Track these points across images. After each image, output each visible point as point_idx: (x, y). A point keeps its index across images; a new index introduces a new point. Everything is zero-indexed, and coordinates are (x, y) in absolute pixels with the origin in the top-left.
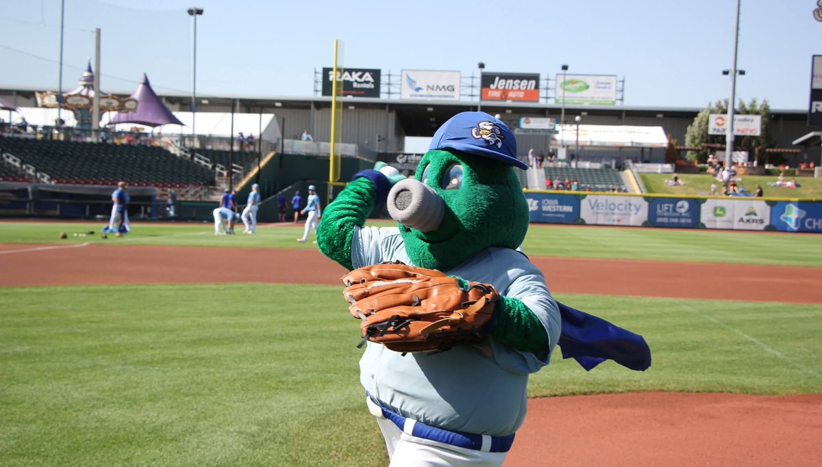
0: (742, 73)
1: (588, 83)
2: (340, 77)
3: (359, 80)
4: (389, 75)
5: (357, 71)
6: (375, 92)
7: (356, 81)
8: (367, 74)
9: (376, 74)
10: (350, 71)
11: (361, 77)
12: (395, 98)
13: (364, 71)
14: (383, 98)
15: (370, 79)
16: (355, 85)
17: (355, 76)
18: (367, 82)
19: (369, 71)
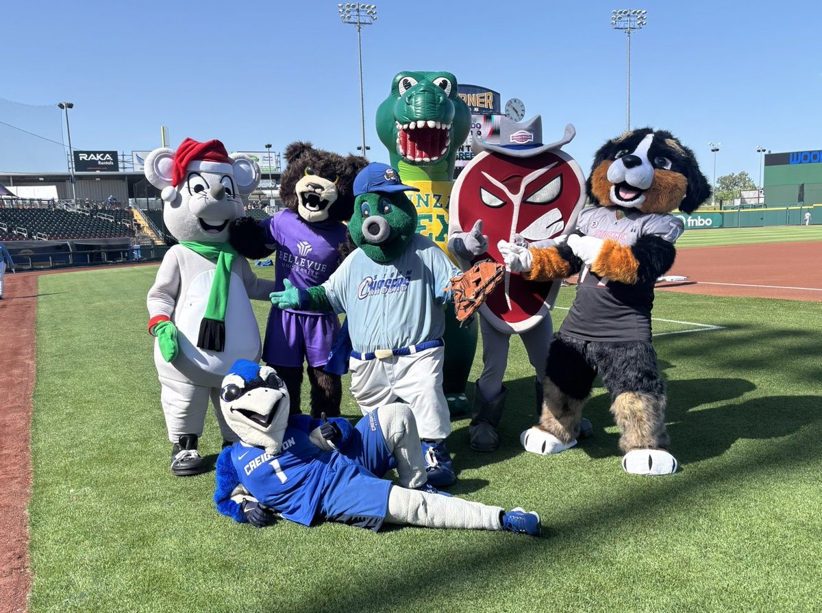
0: (368, 148)
1: (258, 157)
2: (87, 158)
3: (102, 159)
4: (123, 155)
5: (99, 153)
6: (115, 167)
7: (100, 160)
8: (107, 155)
9: (114, 154)
10: (95, 153)
11: (103, 157)
12: (129, 171)
13: (105, 153)
14: (121, 171)
15: (110, 158)
16: (99, 163)
17: (99, 157)
18: (109, 161)
19: (109, 153)
